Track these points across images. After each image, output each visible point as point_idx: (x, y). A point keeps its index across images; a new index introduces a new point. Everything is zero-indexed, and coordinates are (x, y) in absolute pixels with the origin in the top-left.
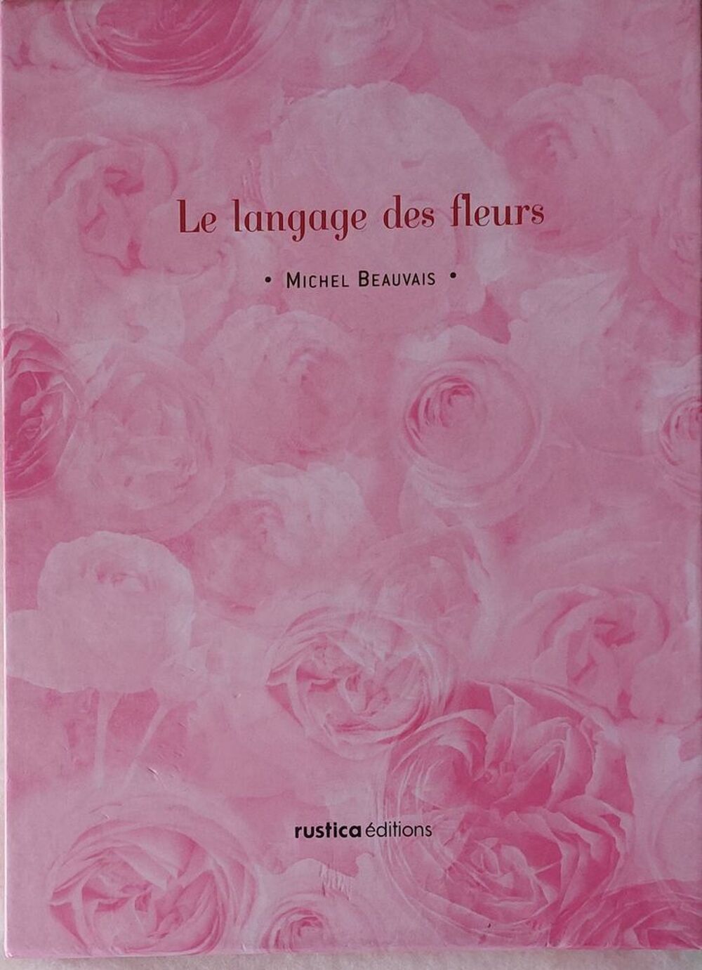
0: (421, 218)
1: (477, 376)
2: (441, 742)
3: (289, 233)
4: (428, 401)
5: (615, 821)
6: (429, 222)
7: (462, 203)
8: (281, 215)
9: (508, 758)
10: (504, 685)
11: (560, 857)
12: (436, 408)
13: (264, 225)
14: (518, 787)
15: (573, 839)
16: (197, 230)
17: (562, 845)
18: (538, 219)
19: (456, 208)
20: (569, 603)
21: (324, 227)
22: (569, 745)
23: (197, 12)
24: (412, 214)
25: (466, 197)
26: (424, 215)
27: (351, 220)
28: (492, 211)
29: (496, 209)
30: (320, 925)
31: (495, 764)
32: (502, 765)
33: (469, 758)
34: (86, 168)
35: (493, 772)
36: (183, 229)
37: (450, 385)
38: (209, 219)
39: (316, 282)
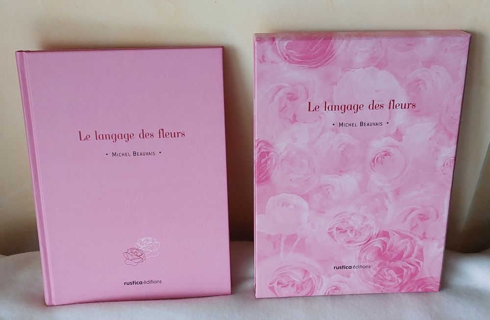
0: (380, 106)
1: (392, 151)
2: (375, 245)
3: (341, 111)
4: (378, 158)
5: (419, 263)
6: (382, 108)
7: (392, 102)
8: (338, 106)
9: (392, 249)
10: (393, 231)
11: (404, 272)
12: (379, 159)
13: (333, 109)
14: (394, 256)
15: (407, 268)
16: (314, 111)
17: (404, 269)
18: (414, 107)
19: (390, 104)
20: (413, 210)
21: (351, 109)
22: (408, 245)
23: (317, 45)
24: (377, 106)
25: (393, 101)
26: (381, 106)
27: (359, 107)
28: (401, 105)
29: (402, 104)
30: (339, 290)
31: (388, 250)
32: (390, 251)
33: (382, 249)
34: (281, 93)
35: (388, 252)
36: (309, 110)
37: (384, 153)
38: (317, 107)
39: (347, 125)
